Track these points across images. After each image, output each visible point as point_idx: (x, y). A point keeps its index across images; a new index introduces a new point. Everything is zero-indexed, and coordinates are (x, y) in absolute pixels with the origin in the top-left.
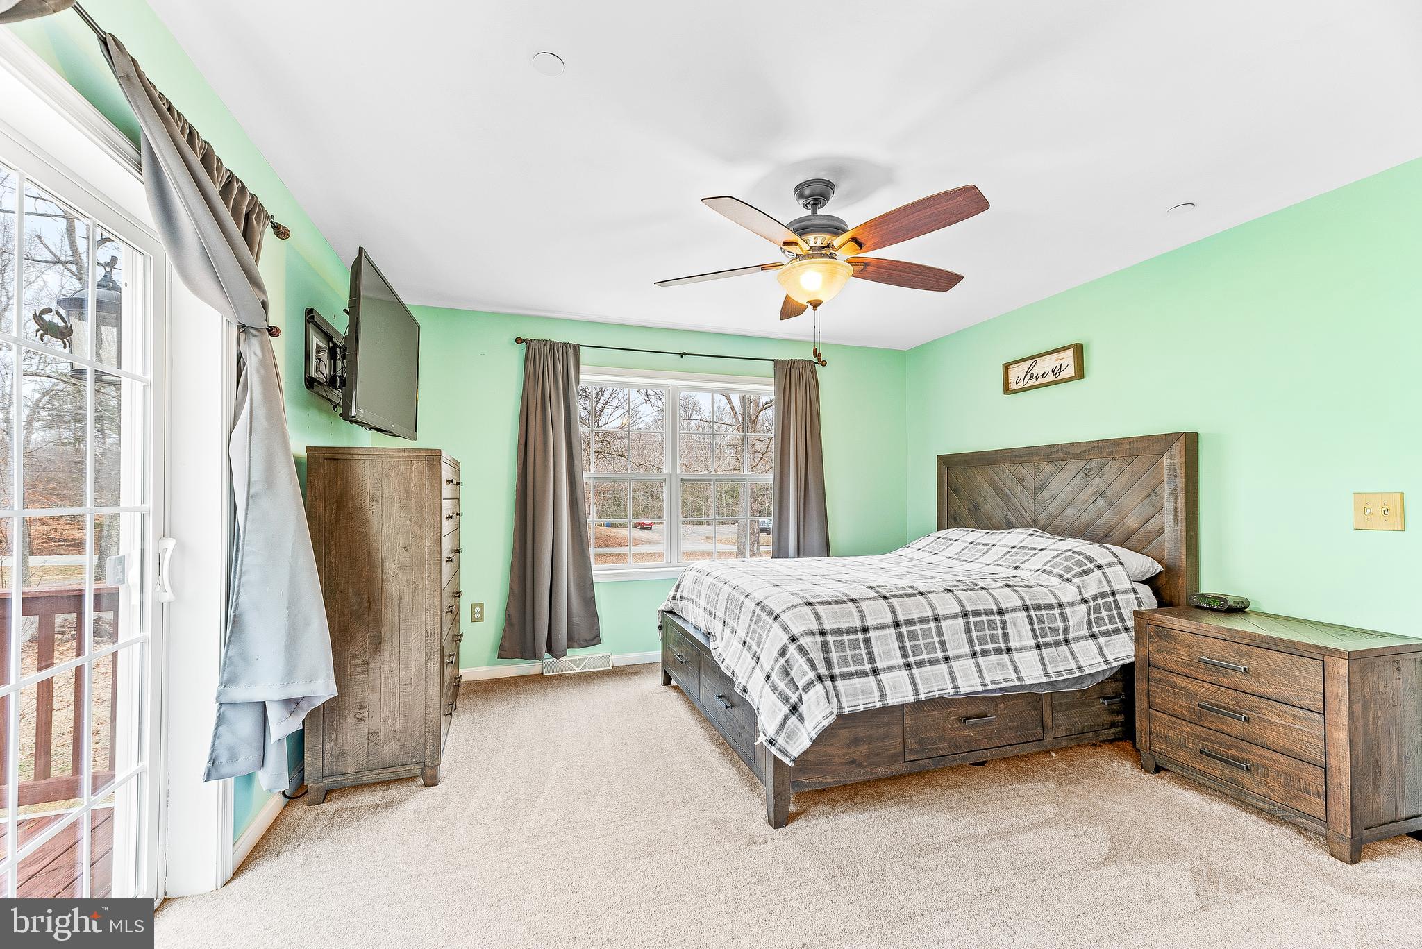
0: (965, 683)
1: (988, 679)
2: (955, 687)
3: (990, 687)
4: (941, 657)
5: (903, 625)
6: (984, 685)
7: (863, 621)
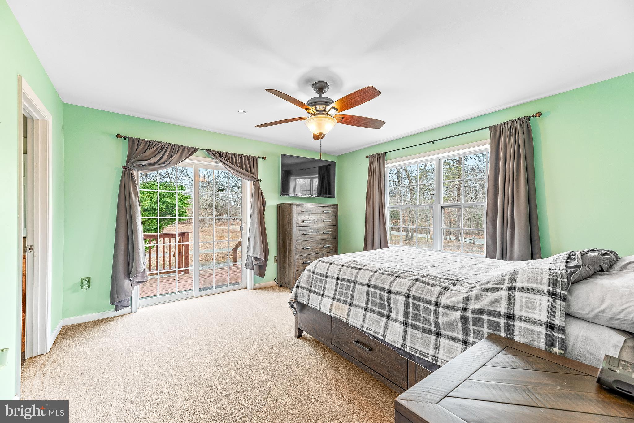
0: (353, 320)
1: (366, 325)
2: (347, 319)
3: (365, 330)
4: (348, 302)
5: (340, 280)
6: (363, 327)
7: (327, 273)
